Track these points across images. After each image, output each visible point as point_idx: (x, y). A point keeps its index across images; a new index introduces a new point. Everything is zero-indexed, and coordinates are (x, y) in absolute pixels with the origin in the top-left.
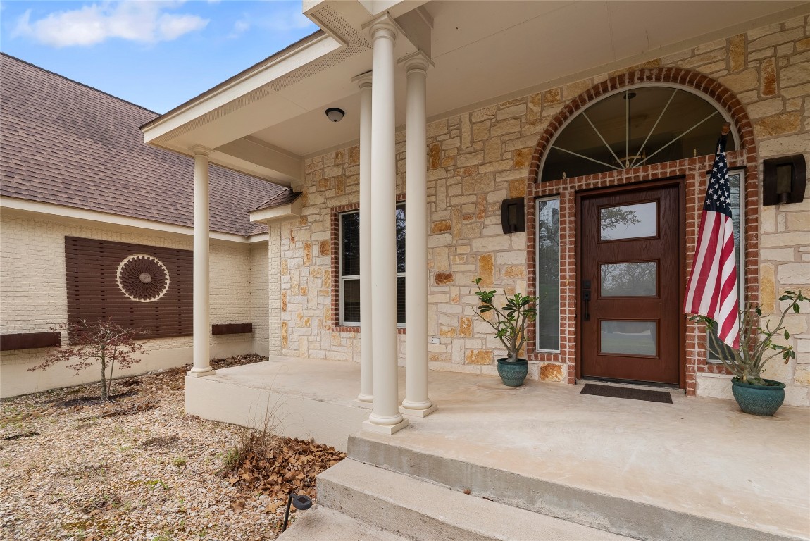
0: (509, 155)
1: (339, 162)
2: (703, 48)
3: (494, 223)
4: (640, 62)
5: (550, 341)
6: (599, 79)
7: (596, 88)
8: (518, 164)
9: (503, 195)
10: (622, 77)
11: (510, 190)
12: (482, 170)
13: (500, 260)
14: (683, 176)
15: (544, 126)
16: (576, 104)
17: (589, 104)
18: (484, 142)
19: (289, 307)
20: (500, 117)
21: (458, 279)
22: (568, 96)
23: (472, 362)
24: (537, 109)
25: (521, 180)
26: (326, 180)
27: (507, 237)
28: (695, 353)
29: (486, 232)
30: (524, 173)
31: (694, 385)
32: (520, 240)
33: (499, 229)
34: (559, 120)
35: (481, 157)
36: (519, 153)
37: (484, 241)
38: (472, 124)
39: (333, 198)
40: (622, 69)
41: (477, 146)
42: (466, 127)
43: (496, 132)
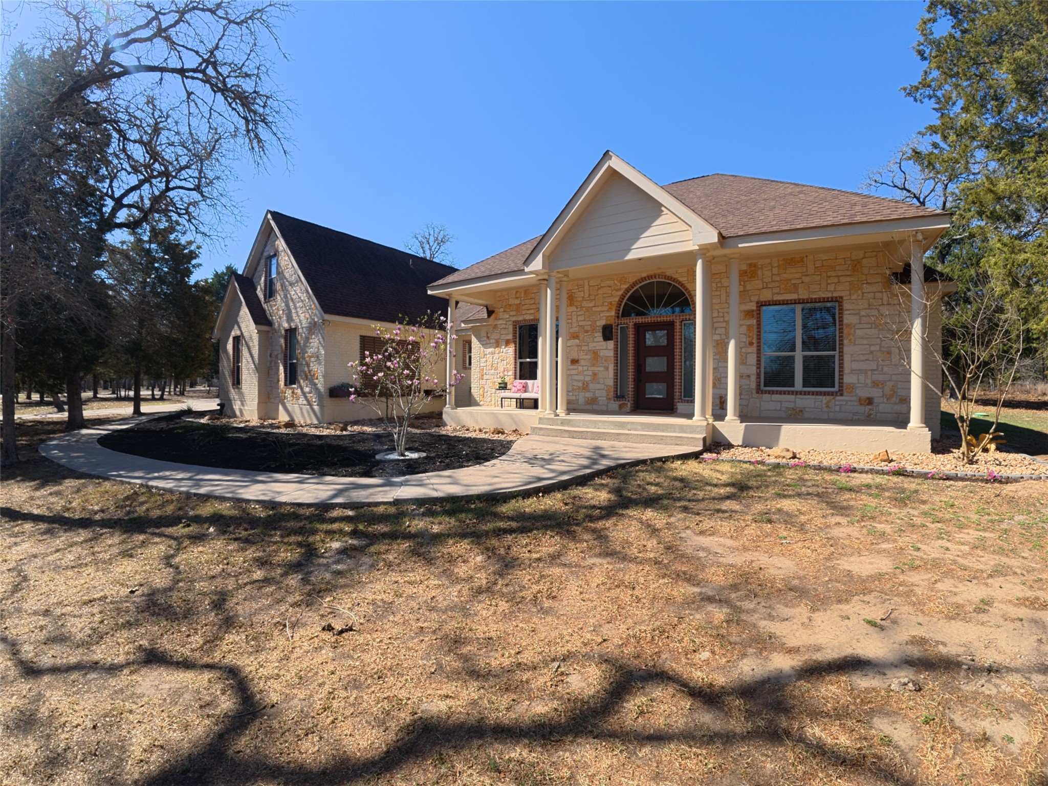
0: (606, 304)
1: (518, 296)
2: (680, 270)
3: (599, 336)
4: (658, 272)
6: (644, 275)
7: (642, 279)
8: (610, 310)
9: (603, 322)
10: (652, 276)
11: (607, 320)
12: (594, 309)
13: (602, 353)
14: (673, 321)
15: (621, 292)
16: (634, 284)
17: (640, 285)
18: (596, 296)
19: (485, 377)
20: (602, 285)
21: (582, 362)
22: (632, 280)
23: (589, 404)
24: (619, 284)
25: (612, 316)
26: (510, 305)
27: (605, 342)
28: (677, 395)
29: (596, 340)
30: (613, 313)
31: (677, 408)
32: (611, 344)
33: (601, 339)
34: (627, 290)
35: (593, 303)
36: (611, 303)
37: (595, 344)
38: (590, 286)
39: (514, 316)
40: (651, 273)
41: (592, 297)
42: (586, 288)
43: (601, 292)
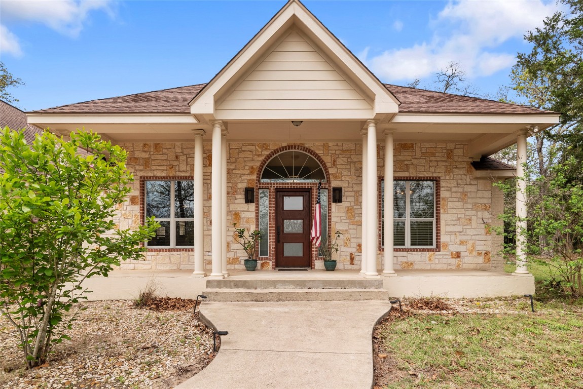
0: (248, 168)
1: (146, 149)
2: (317, 144)
3: (241, 198)
4: (298, 143)
5: (264, 252)
6: (284, 144)
7: (283, 147)
8: (252, 173)
9: (245, 185)
10: (292, 146)
11: (248, 183)
12: (235, 172)
13: (243, 215)
14: (311, 189)
15: (262, 158)
16: (275, 152)
17: (280, 153)
18: (236, 159)
20: (243, 149)
22: (273, 147)
23: (230, 263)
24: (260, 150)
25: (253, 180)
26: (136, 159)
27: (246, 205)
28: (314, 253)
29: (237, 201)
30: (254, 177)
31: (314, 265)
32: (252, 207)
33: (243, 201)
34: (269, 157)
35: (234, 165)
36: (252, 167)
37: (236, 206)
38: (230, 149)
39: (141, 170)
40: (292, 143)
41: (232, 160)
43: (242, 155)
